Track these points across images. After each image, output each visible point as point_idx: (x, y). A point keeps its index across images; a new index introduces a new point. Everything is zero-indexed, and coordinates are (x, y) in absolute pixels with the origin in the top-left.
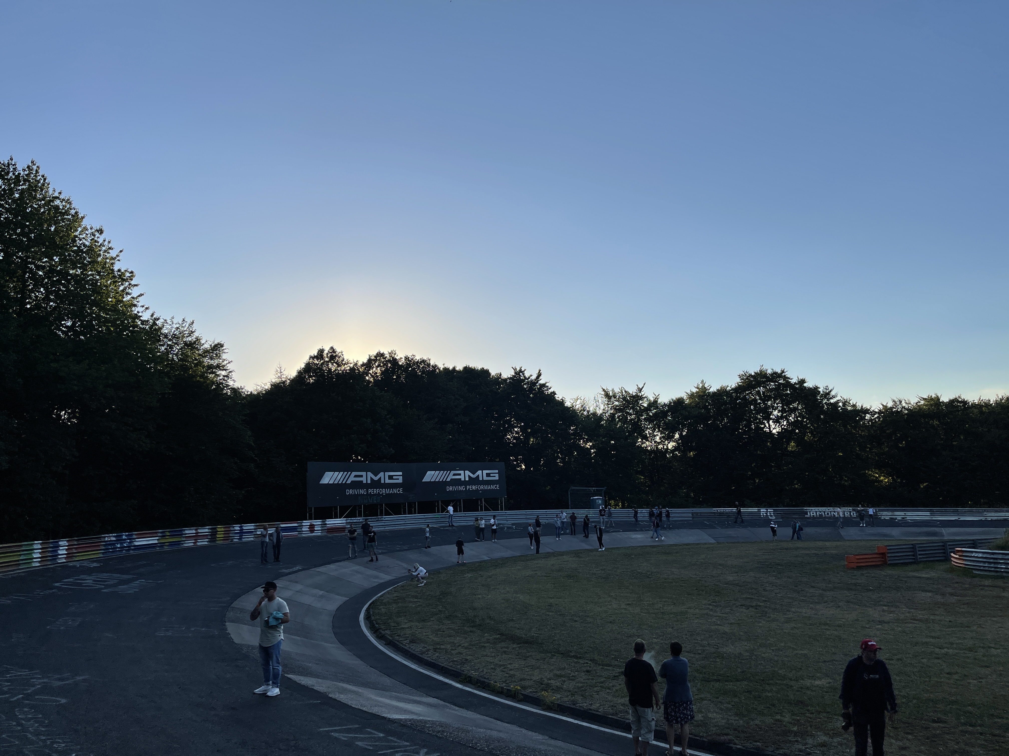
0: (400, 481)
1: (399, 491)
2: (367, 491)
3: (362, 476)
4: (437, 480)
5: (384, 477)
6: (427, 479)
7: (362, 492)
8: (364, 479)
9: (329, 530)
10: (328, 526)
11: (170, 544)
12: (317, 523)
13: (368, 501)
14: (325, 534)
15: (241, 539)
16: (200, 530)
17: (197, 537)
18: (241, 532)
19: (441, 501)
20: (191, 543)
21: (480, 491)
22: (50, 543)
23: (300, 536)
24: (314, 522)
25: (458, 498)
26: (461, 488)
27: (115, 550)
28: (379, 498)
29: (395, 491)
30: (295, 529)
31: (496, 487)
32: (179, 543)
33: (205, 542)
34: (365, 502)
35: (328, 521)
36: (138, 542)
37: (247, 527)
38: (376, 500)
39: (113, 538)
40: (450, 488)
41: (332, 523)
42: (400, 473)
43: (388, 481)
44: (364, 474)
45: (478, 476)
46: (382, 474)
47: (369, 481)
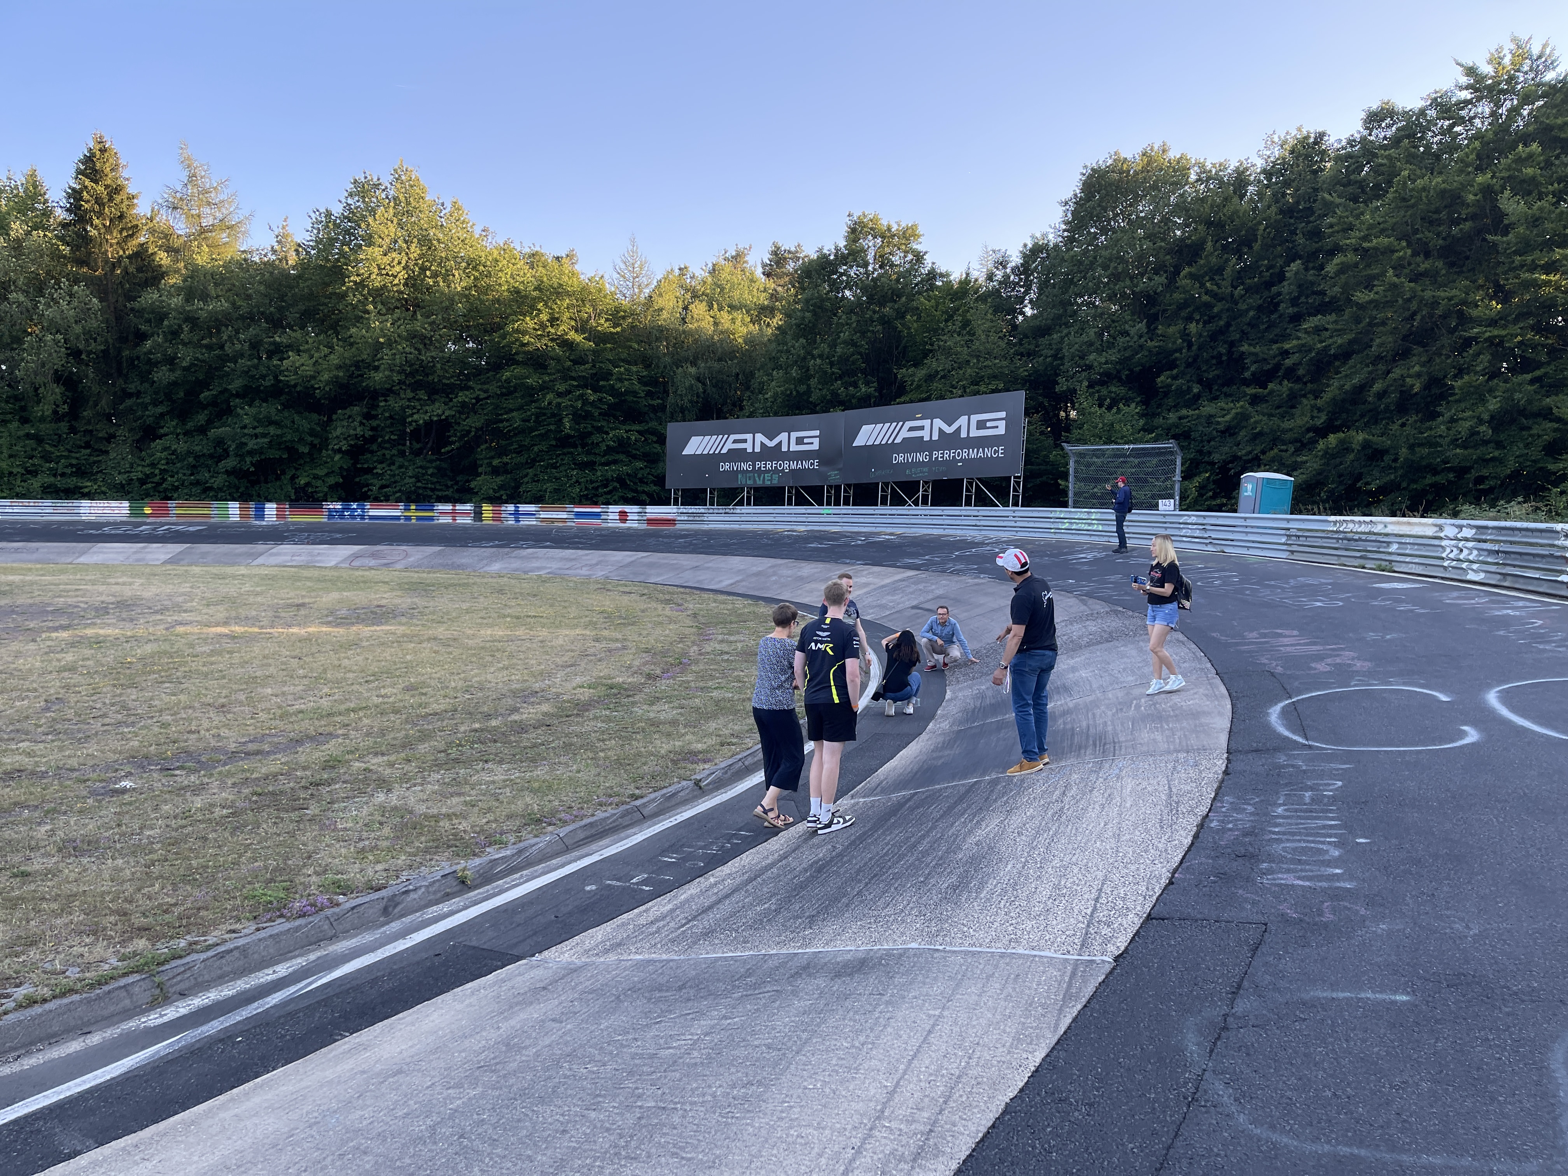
0: (816, 446)
1: (812, 464)
2: (754, 466)
3: (745, 441)
4: (877, 443)
5: (786, 441)
6: (859, 442)
7: (744, 466)
8: (748, 447)
9: (650, 521)
10: (649, 516)
11: (419, 518)
12: (632, 510)
13: (755, 480)
14: (644, 526)
15: (517, 521)
16: (459, 507)
17: (454, 513)
18: (517, 514)
19: (886, 484)
20: (446, 520)
21: (959, 461)
22: (252, 505)
23: (604, 525)
24: (627, 508)
25: (914, 478)
26: (921, 457)
27: (342, 516)
28: (775, 477)
29: (806, 465)
30: (597, 515)
31: (995, 452)
32: (431, 518)
33: (468, 521)
34: (750, 482)
35: (650, 509)
36: (373, 513)
37: (523, 508)
38: (771, 480)
39: (338, 506)
40: (899, 458)
41: (654, 511)
42: (817, 433)
43: (794, 448)
44: (749, 437)
45: (959, 429)
46: (783, 436)
47: (758, 449)
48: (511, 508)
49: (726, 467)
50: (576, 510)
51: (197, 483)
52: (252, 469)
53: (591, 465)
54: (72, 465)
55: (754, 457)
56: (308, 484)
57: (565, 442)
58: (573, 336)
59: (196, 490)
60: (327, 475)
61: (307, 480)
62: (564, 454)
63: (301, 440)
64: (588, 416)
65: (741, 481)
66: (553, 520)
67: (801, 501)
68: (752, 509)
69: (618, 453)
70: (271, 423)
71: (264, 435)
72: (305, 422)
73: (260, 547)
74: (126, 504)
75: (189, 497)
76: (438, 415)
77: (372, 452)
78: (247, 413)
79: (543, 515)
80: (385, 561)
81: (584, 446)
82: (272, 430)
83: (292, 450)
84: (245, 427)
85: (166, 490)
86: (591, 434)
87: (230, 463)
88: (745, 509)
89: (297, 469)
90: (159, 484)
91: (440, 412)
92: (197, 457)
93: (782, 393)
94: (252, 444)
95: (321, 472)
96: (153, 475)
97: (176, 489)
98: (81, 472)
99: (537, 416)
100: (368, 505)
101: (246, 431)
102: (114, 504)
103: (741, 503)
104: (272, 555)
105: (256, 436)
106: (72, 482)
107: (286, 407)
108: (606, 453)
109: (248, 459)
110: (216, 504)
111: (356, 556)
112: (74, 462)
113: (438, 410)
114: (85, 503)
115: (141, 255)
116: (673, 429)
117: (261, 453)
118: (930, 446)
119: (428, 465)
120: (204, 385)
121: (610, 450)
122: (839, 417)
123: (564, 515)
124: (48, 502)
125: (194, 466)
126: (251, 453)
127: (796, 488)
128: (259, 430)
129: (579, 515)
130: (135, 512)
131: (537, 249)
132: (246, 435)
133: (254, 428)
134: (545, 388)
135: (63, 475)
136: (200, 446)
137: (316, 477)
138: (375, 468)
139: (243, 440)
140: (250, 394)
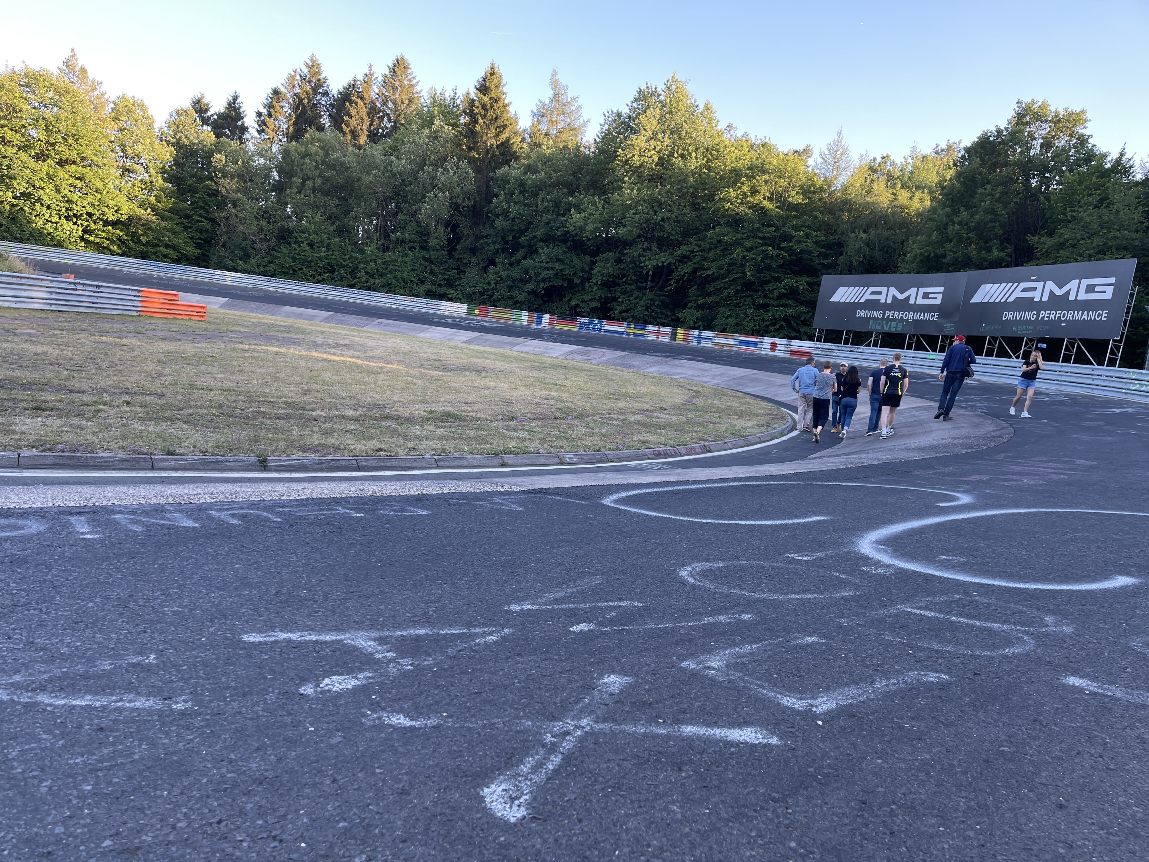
0: (938, 301)
1: (933, 316)
2: (884, 314)
3: (880, 293)
4: (992, 300)
5: (915, 295)
7: (876, 314)
8: (882, 299)
9: (793, 352)
10: (793, 348)
11: (636, 335)
12: (781, 342)
13: (883, 327)
14: (788, 356)
15: (699, 343)
16: (662, 329)
17: (658, 333)
18: (699, 337)
19: (995, 339)
20: (652, 337)
21: (1063, 322)
22: (535, 314)
23: (758, 352)
24: (778, 341)
25: (1019, 334)
26: (1030, 316)
27: (588, 328)
28: (900, 325)
29: (927, 316)
30: (755, 344)
31: (1099, 315)
32: (643, 335)
33: (666, 339)
34: (878, 328)
35: (794, 342)
36: (607, 328)
37: (706, 334)
38: (896, 328)
39: (586, 320)
40: (1009, 315)
41: (798, 344)
42: (941, 289)
43: (920, 301)
44: (884, 290)
45: (1069, 292)
46: (912, 291)
47: (889, 301)
48: (696, 333)
49: (861, 313)
50: (741, 338)
51: (512, 297)
52: (543, 292)
53: (765, 307)
54: (444, 279)
55: (886, 307)
56: (578, 305)
57: (749, 286)
58: (766, 204)
59: (510, 302)
60: (591, 300)
61: (576, 302)
62: (747, 296)
63: (575, 273)
64: (768, 268)
65: (872, 326)
66: (723, 345)
67: (920, 347)
68: (879, 350)
69: (789, 299)
70: (558, 260)
71: (552, 269)
72: (579, 262)
73: (520, 340)
74: (466, 306)
75: (506, 306)
76: (663, 262)
77: (619, 286)
78: (545, 252)
79: (717, 340)
80: (587, 358)
81: (763, 291)
82: (557, 266)
83: (570, 281)
84: (542, 262)
85: (494, 300)
86: (769, 282)
87: (530, 286)
88: (871, 349)
89: (573, 294)
90: (491, 296)
91: (664, 259)
92: (513, 281)
93: (921, 254)
94: (544, 274)
95: (586, 298)
96: (488, 290)
97: (499, 300)
98: (450, 284)
99: (730, 265)
100: (605, 322)
101: (542, 265)
102: (459, 305)
103: (869, 345)
104: (526, 346)
105: (548, 269)
106: (443, 290)
107: (570, 249)
108: (778, 298)
109: (542, 285)
110: (515, 311)
111: (572, 352)
112: (446, 277)
113: (664, 258)
114: (444, 303)
115: (505, 145)
116: (826, 280)
117: (550, 281)
118: (1040, 306)
119: (657, 298)
120: (522, 232)
121: (781, 296)
122: (963, 277)
123: (732, 342)
124: (424, 300)
125: (511, 287)
126: (544, 280)
127: (917, 336)
128: (550, 265)
129: (742, 342)
130: (470, 312)
131: (767, 141)
132: (541, 267)
133: (547, 263)
134: (738, 243)
135: (440, 285)
136: (515, 273)
137: (583, 301)
138: (619, 298)
139: (539, 271)
140: (548, 239)
